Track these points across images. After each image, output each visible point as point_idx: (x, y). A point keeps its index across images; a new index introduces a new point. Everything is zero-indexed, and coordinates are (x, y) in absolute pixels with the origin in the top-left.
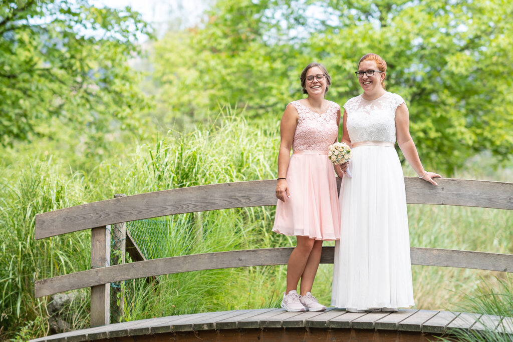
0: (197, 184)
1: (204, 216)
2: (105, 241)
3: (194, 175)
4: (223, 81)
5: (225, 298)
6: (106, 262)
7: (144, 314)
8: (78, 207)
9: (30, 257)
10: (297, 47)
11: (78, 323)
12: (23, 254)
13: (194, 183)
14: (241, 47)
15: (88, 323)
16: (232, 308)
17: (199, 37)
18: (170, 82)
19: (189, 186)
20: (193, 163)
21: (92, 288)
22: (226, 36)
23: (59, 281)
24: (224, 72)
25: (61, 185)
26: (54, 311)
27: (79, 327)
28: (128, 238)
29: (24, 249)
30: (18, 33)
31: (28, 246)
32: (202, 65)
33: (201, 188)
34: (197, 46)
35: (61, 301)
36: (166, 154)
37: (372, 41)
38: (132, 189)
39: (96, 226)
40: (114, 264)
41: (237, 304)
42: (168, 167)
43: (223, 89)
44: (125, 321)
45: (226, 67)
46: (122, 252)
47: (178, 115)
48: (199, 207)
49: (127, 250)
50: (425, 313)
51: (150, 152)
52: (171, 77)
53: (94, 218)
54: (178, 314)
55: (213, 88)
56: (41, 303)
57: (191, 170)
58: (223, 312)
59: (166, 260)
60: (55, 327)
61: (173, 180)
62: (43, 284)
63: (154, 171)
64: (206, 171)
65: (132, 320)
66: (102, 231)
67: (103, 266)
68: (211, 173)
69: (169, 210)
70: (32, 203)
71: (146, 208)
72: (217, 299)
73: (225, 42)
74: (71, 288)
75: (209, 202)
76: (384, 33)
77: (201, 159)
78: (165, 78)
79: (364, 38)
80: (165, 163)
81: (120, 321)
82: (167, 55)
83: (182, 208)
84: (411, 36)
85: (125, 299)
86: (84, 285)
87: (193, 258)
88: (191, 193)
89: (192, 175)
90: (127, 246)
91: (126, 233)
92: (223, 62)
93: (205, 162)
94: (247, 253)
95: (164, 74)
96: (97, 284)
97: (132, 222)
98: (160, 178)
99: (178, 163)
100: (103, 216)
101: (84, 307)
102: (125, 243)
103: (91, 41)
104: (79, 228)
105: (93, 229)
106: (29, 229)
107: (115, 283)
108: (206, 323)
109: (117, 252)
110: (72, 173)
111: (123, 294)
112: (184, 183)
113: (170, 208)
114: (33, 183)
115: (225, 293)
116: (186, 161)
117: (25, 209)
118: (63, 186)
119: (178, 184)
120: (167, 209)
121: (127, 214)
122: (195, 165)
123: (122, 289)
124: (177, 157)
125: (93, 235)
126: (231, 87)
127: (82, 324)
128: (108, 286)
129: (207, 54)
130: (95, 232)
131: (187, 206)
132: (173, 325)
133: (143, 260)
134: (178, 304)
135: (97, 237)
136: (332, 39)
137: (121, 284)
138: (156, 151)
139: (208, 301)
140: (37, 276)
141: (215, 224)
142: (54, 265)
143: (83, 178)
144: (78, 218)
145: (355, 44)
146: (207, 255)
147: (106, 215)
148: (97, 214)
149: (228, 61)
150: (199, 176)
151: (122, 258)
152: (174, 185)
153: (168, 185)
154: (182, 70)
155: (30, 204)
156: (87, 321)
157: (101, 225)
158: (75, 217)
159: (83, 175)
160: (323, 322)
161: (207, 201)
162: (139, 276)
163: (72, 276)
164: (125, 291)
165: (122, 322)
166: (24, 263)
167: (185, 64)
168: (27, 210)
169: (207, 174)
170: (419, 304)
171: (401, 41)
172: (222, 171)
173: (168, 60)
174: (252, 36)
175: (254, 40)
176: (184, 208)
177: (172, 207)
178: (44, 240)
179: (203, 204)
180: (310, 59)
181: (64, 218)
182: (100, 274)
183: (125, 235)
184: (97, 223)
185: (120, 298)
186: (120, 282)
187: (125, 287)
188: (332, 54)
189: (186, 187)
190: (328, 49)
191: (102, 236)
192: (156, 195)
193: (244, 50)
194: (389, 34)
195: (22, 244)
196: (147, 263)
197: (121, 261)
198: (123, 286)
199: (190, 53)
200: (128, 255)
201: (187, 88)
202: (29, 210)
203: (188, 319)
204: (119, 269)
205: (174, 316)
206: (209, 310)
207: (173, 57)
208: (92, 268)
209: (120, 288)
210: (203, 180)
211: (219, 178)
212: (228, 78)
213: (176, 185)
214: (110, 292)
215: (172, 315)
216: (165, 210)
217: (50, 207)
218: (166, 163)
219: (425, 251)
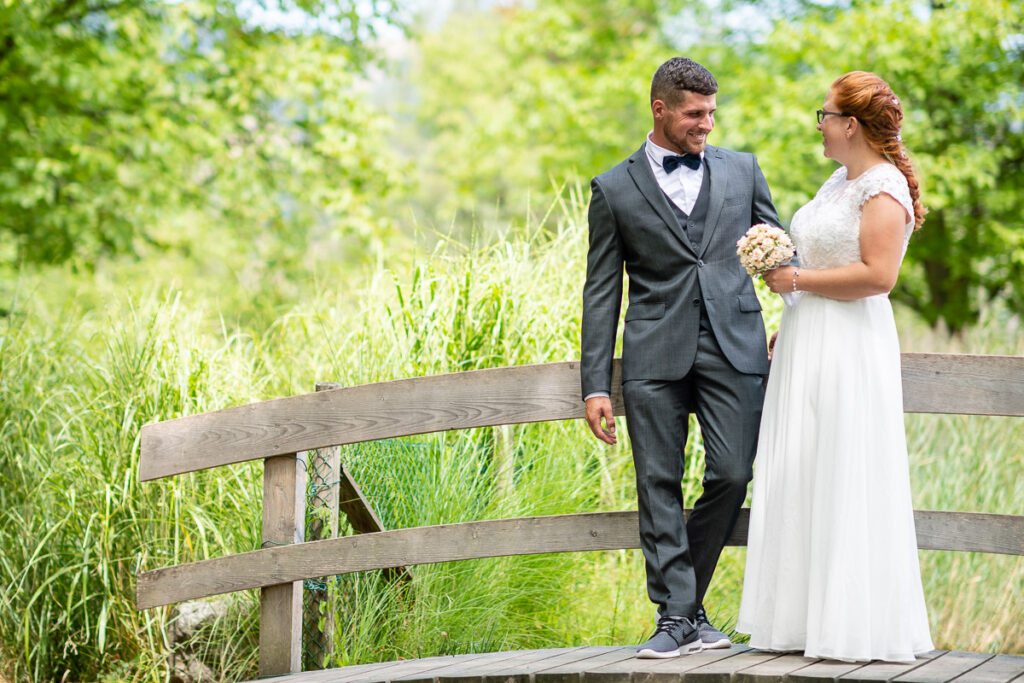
0: (501, 361)
1: (514, 436)
2: (294, 486)
3: (493, 342)
4: (571, 125)
5: (560, 618)
6: (296, 534)
7: (379, 650)
8: (235, 410)
9: (130, 516)
10: (740, 52)
11: (232, 668)
12: (115, 511)
13: (494, 359)
14: (613, 51)
15: (254, 668)
16: (577, 640)
17: (517, 28)
18: (453, 128)
19: (482, 367)
20: (494, 315)
21: (264, 589)
22: (578, 25)
23: (190, 575)
24: (574, 107)
25: (200, 359)
26: (180, 639)
27: (235, 676)
28: (344, 481)
29: (116, 501)
30: (113, 18)
31: (125, 494)
32: (524, 90)
33: (508, 372)
34: (513, 47)
35: (197, 618)
36: (433, 294)
37: (912, 40)
38: (356, 371)
39: (274, 454)
40: (314, 538)
41: (588, 633)
42: (436, 322)
43: (572, 144)
44: (337, 666)
45: (579, 95)
46: (331, 511)
47: (470, 203)
48: (503, 414)
49: (343, 508)
50: (1008, 662)
51: (398, 287)
52: (457, 117)
53: (270, 436)
54: (453, 651)
55: (548, 142)
56: (153, 620)
57: (489, 329)
58: (554, 651)
59: (427, 532)
60: (182, 674)
61: (449, 352)
62: (156, 579)
63: (407, 331)
64: (520, 333)
65: (351, 663)
66: (289, 463)
67: (287, 542)
68: (533, 336)
69: (436, 419)
70: (136, 397)
71: (386, 416)
72: (544, 619)
73: (578, 39)
74: (216, 589)
75: (524, 404)
76: (940, 22)
77: (510, 305)
78: (443, 119)
79: (893, 32)
80: (430, 314)
81: (325, 665)
82: (449, 68)
83: (466, 416)
84: (1001, 30)
85: (336, 616)
86: (245, 584)
87: (487, 529)
88: (486, 383)
89: (490, 341)
90: (342, 498)
91: (342, 469)
92: (571, 84)
93: (519, 312)
94: (608, 519)
95: (440, 110)
96: (275, 582)
97: (356, 445)
98: (418, 345)
99: (460, 314)
100: (290, 430)
101: (246, 633)
102: (338, 491)
103: (275, 36)
104: (236, 457)
105: (268, 460)
106: (129, 456)
107: (314, 580)
108: (513, 673)
109: (320, 511)
110: (225, 332)
111: (331, 606)
112: (473, 360)
113: (438, 416)
114: (139, 356)
115: (562, 608)
116: (476, 310)
117: (119, 412)
118: (205, 362)
119: (459, 361)
120: (433, 417)
121: (345, 427)
122: (496, 318)
123: (329, 594)
124: (456, 299)
125: (268, 473)
126: (588, 142)
127: (241, 669)
128: (298, 588)
129: (537, 67)
130: (272, 466)
131: (476, 412)
132: (440, 678)
133: (380, 530)
134: (455, 629)
135: (275, 478)
136: (819, 35)
137: (328, 583)
138: (411, 286)
139: (522, 624)
140: (144, 562)
141: (539, 449)
142: (182, 537)
143: (251, 344)
144: (234, 435)
145: (871, 46)
146: (520, 522)
147: (296, 429)
148: (277, 425)
149: (584, 83)
150: (506, 344)
151: (332, 525)
152: (450, 362)
153: (438, 363)
154: (480, 102)
155: (131, 401)
156: (253, 664)
157: (285, 452)
158: (228, 433)
159: (250, 339)
160: (774, 677)
161: (522, 402)
162: (368, 566)
163: (219, 562)
164: (336, 597)
165: (329, 666)
166: (116, 532)
167: (488, 87)
168: (124, 413)
169: (525, 338)
170: (1004, 639)
171: (978, 40)
172: (557, 331)
173: (450, 81)
174: (638, 26)
175: (643, 36)
176: (470, 417)
177: (443, 413)
178: (160, 482)
179: (511, 408)
180: (770, 79)
181: (204, 435)
182: (282, 560)
183: (338, 474)
184: (277, 447)
185: (326, 615)
186: (325, 578)
187: (336, 589)
188: (819, 69)
189: (476, 369)
190: (811, 57)
191: (288, 476)
192: (407, 386)
193: (621, 58)
194: (950, 27)
195: (112, 488)
196: (387, 536)
197: (330, 531)
198: (332, 588)
199: (499, 63)
200: (345, 518)
201: (487, 142)
202: (129, 414)
203: (474, 663)
204: (323, 550)
205: (445, 657)
206: (524, 644)
207: (461, 72)
208: (263, 546)
209: (326, 592)
210: (516, 353)
211: (551, 349)
212: (582, 121)
213: (455, 362)
214: (305, 599)
215: (442, 653)
216: (429, 419)
217: (176, 409)
218: (434, 314)
219: (1010, 521)
